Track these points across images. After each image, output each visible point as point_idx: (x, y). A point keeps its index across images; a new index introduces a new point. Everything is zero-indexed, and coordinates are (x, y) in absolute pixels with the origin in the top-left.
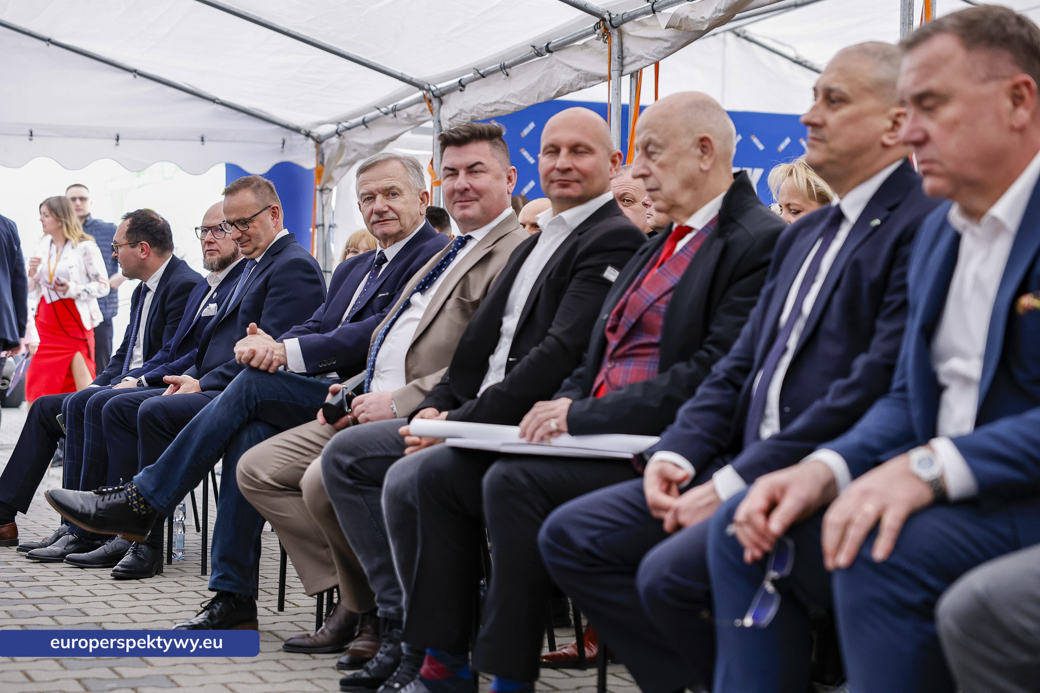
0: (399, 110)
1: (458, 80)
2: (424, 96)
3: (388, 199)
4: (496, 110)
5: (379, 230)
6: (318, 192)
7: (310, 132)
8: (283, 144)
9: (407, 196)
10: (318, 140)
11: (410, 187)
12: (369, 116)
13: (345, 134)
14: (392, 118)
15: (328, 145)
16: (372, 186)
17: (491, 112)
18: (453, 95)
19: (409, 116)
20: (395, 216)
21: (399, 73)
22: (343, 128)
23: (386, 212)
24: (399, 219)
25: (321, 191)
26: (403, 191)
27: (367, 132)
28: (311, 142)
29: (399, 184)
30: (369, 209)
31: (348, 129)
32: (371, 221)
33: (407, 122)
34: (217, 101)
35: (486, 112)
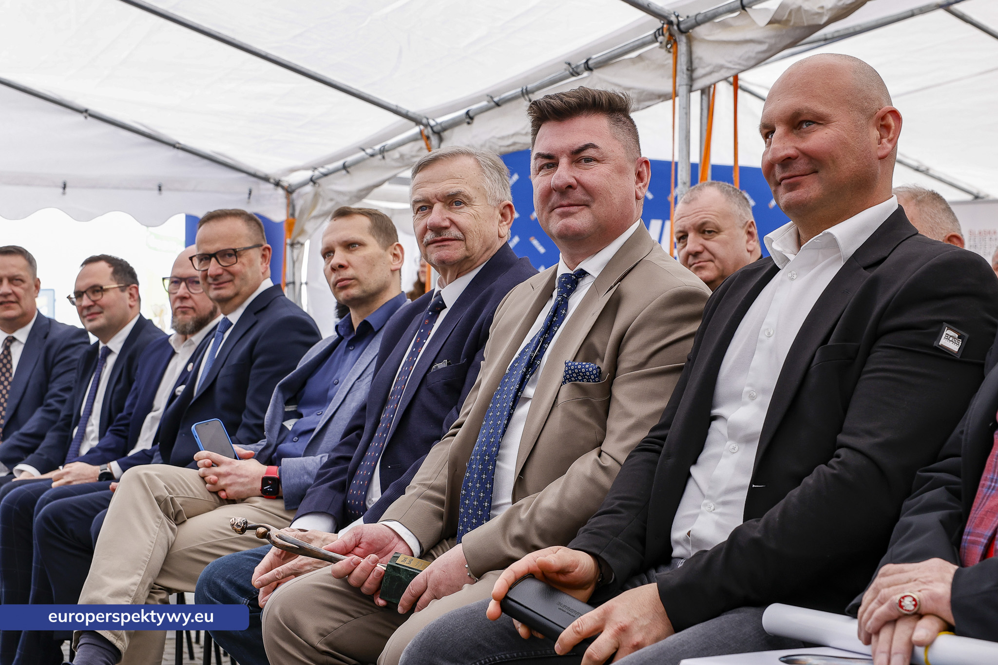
0: (387, 151)
1: (464, 111)
2: (421, 132)
3: (450, 209)
4: (514, 144)
5: (435, 254)
6: (288, 248)
7: (279, 181)
8: (250, 194)
9: (479, 207)
10: (289, 190)
11: (484, 195)
12: (350, 159)
13: (319, 181)
14: (380, 160)
15: (300, 196)
16: (430, 190)
17: (508, 146)
18: (457, 130)
19: (402, 156)
20: (459, 234)
21: (393, 105)
22: (320, 174)
23: (446, 228)
24: (464, 240)
25: (292, 245)
26: (474, 200)
27: (348, 177)
28: (281, 192)
29: (467, 190)
30: (422, 224)
31: (325, 175)
32: (425, 240)
33: (398, 164)
34: (177, 145)
35: (501, 146)
